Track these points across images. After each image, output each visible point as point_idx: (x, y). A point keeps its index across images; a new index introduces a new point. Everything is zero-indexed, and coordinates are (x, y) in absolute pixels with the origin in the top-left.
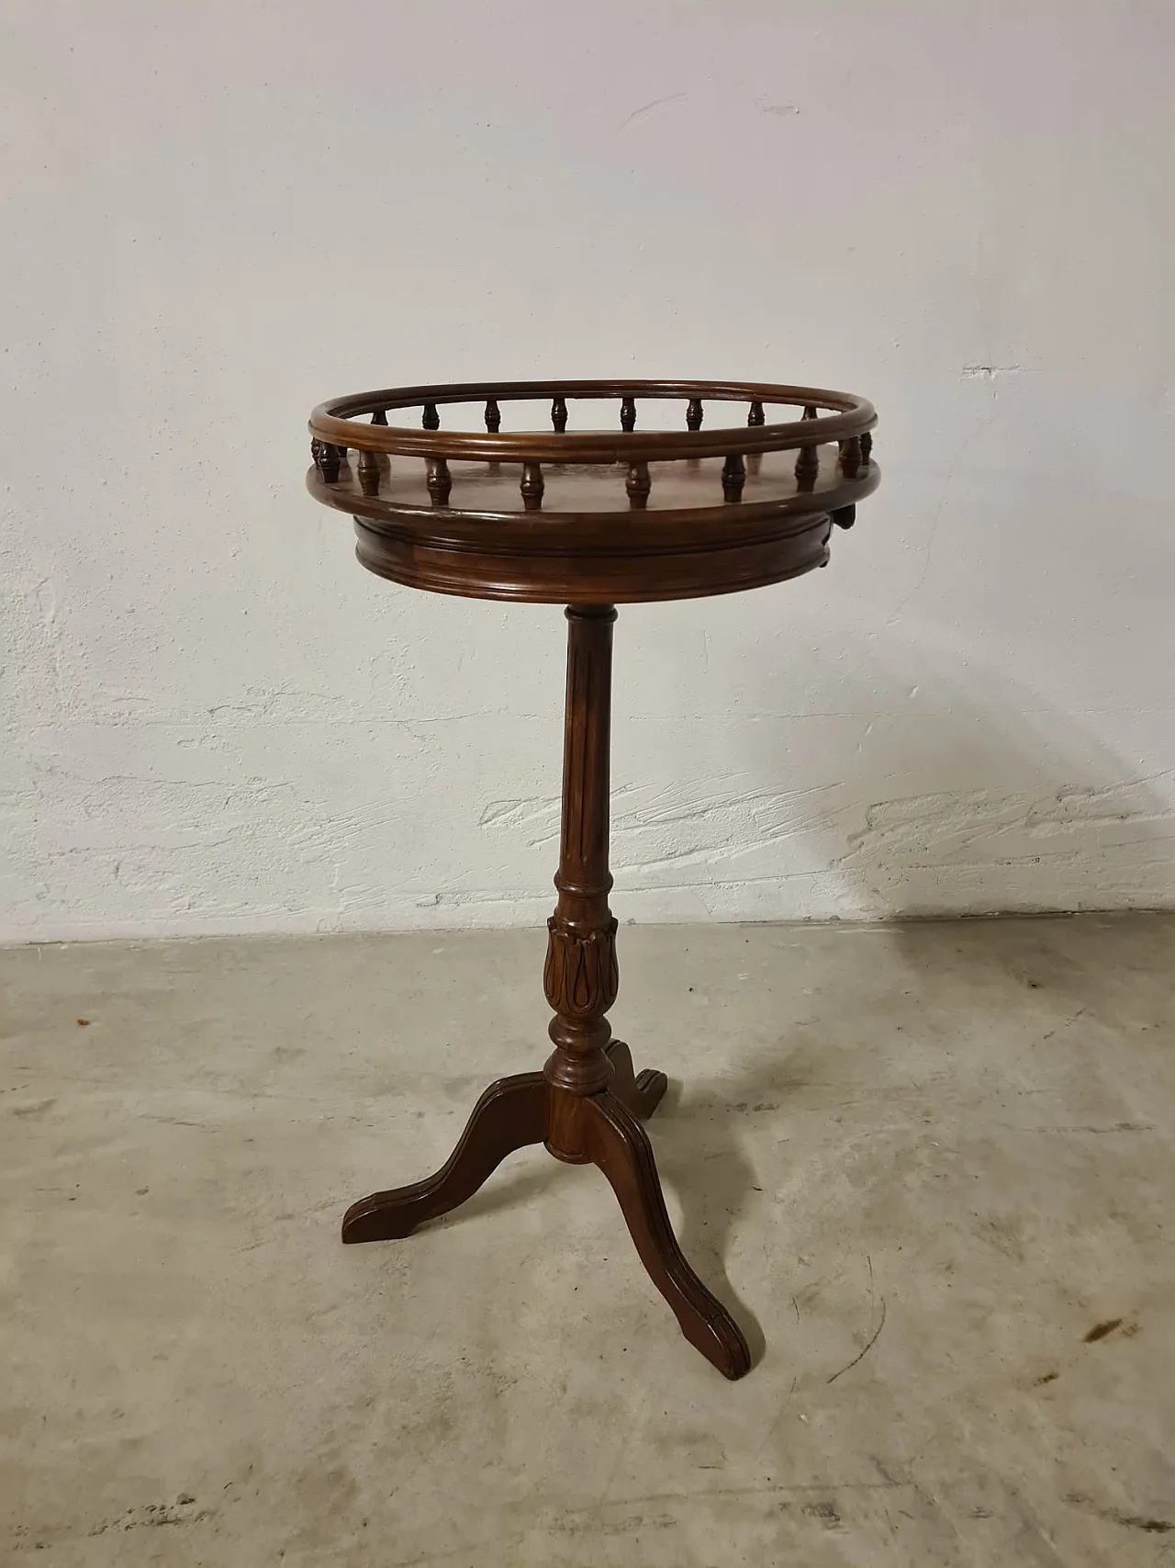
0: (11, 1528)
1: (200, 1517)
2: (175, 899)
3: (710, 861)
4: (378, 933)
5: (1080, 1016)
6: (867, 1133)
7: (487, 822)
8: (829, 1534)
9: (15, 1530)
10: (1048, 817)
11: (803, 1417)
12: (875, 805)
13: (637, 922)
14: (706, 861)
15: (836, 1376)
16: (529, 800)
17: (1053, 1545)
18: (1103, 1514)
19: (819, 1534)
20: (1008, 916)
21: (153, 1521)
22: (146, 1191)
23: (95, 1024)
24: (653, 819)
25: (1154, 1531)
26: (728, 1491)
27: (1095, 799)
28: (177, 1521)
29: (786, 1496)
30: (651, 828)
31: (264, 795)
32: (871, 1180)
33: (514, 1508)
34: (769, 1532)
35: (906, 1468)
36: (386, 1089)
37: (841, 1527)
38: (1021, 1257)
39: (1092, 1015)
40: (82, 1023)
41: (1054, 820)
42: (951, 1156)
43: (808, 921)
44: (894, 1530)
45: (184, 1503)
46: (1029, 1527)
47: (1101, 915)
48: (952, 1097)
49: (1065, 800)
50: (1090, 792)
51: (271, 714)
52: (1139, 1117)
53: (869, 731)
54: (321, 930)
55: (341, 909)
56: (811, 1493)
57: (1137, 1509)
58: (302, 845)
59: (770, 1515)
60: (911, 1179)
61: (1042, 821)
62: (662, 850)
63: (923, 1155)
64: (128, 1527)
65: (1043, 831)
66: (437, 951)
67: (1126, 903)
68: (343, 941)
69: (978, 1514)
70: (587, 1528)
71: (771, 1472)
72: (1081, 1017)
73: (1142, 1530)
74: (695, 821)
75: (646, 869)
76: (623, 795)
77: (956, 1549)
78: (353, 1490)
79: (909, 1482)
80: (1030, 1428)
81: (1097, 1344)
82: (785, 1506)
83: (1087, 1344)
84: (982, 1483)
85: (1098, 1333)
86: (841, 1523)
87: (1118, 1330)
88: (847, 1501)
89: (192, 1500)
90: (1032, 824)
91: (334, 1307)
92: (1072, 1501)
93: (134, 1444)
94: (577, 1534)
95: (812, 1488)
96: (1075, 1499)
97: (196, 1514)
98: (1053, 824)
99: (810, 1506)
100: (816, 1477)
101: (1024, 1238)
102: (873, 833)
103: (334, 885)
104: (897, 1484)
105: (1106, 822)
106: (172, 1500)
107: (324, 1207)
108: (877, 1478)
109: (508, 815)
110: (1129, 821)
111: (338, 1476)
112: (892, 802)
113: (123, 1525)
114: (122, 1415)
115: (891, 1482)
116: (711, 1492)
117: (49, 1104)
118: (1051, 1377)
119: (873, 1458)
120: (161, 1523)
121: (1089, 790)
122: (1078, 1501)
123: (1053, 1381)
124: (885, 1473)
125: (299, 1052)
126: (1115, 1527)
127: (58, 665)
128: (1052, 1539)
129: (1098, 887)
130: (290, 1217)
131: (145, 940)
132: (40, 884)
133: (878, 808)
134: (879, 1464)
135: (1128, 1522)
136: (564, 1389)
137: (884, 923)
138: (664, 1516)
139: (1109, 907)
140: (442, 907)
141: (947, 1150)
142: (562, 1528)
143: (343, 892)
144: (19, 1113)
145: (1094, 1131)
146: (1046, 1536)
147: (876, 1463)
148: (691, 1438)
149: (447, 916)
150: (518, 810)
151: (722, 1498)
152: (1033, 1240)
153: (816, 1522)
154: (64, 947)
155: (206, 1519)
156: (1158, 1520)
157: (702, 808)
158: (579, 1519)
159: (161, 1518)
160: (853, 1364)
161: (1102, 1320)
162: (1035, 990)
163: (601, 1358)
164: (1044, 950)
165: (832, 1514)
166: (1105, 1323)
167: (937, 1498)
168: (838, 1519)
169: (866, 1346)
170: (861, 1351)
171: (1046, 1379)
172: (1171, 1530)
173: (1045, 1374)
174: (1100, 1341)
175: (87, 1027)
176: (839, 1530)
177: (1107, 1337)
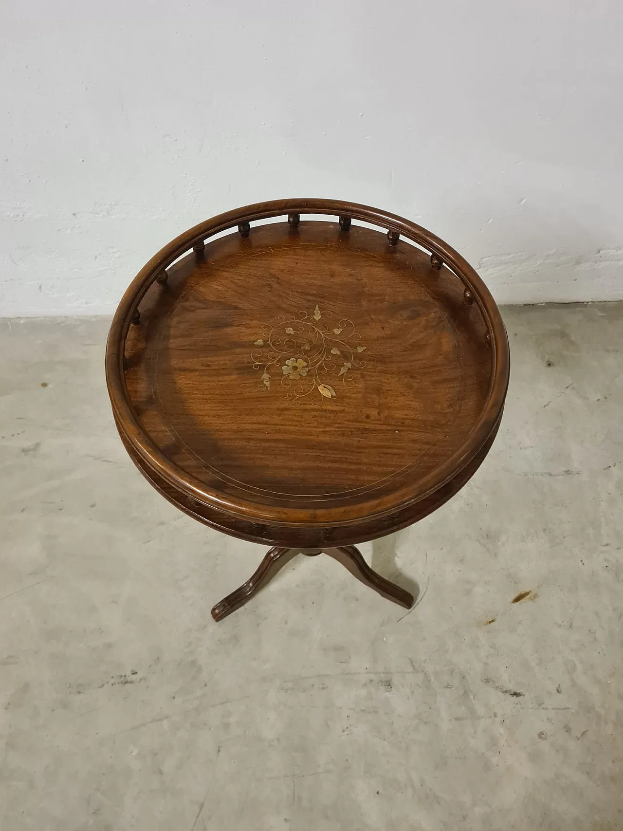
0: (66, 684)
1: (141, 679)
5: (568, 389)
8: (388, 693)
9: (68, 685)
10: (588, 260)
11: (385, 639)
12: (484, 257)
15: (401, 619)
17: (474, 701)
18: (497, 688)
19: (383, 693)
21: (122, 682)
22: (95, 505)
23: (50, 386)
25: (515, 696)
26: (349, 674)
28: (132, 682)
29: (372, 676)
33: (264, 679)
34: (363, 692)
35: (423, 664)
38: (496, 555)
39: (574, 388)
40: (44, 385)
42: (477, 491)
44: (413, 692)
45: (133, 674)
46: (466, 693)
49: (602, 252)
50: (619, 249)
51: (112, 215)
52: (576, 465)
53: (489, 222)
56: (382, 675)
57: (511, 687)
59: (365, 685)
61: (585, 262)
64: (113, 685)
65: (584, 267)
67: (620, 298)
69: (447, 687)
70: (293, 689)
71: (367, 665)
72: (568, 391)
73: (510, 696)
77: (435, 702)
78: (200, 670)
79: (423, 671)
80: (478, 647)
81: (516, 604)
82: (371, 681)
83: (513, 604)
85: (518, 599)
87: (529, 596)
88: (396, 679)
89: (136, 673)
90: (578, 263)
91: (187, 577)
93: (109, 646)
94: (289, 691)
95: (384, 673)
96: (487, 681)
97: (139, 679)
98: (592, 263)
99: (381, 681)
100: (385, 668)
101: (500, 544)
104: (417, 672)
106: (128, 673)
108: (410, 669)
111: (193, 663)
112: (495, 255)
113: (110, 683)
114: (102, 632)
116: (342, 674)
117: (38, 445)
118: (492, 621)
119: (410, 659)
120: (125, 683)
122: (488, 682)
123: (492, 623)
124: (413, 667)
126: (500, 694)
128: (473, 699)
129: (607, 291)
130: (162, 523)
134: (412, 662)
135: (506, 692)
136: (286, 623)
138: (323, 684)
139: (608, 300)
141: (477, 487)
142: (282, 689)
144: (25, 451)
145: (551, 475)
146: (472, 697)
147: (410, 662)
148: (338, 649)
151: (347, 677)
152: (504, 545)
153: (382, 688)
154: (22, 321)
155: (143, 681)
156: (518, 691)
158: (290, 685)
159: (125, 681)
160: (410, 612)
161: (522, 591)
162: (550, 368)
163: (303, 607)
164: (563, 335)
165: (389, 685)
166: (523, 593)
167: (432, 679)
168: (391, 688)
169: (417, 603)
170: (414, 606)
171: (490, 622)
172: (522, 696)
173: (490, 620)
174: (518, 603)
175: (47, 388)
176: (391, 692)
177: (522, 600)
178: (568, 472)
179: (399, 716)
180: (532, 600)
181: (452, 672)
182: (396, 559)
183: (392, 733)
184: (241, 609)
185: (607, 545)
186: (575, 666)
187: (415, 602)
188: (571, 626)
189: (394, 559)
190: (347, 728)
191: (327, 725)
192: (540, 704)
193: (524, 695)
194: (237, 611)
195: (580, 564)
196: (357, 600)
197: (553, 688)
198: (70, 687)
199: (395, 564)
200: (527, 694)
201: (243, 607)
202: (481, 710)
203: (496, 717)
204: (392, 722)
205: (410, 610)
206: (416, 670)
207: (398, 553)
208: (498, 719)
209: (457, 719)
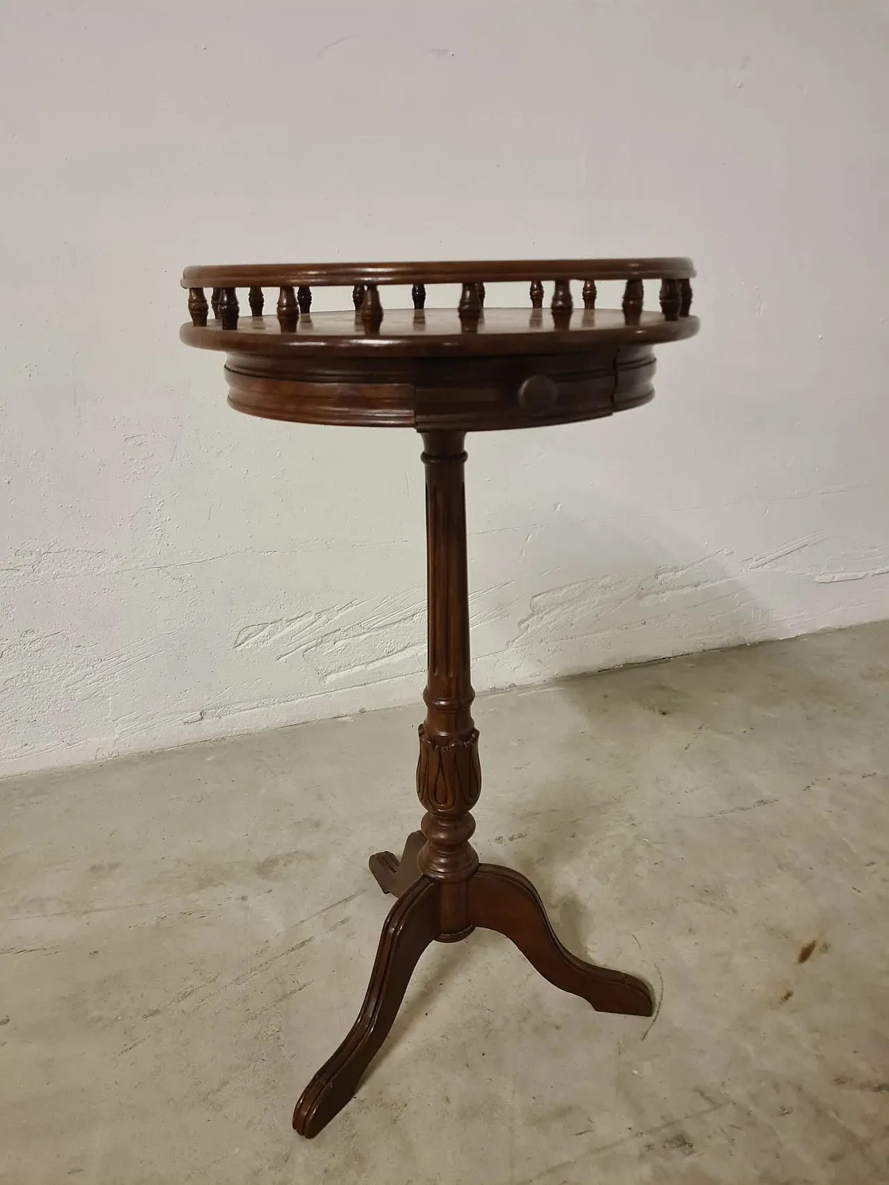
4: (152, 752)
5: (702, 729)
6: (595, 842)
7: (240, 644)
8: (689, 1159)
10: (650, 591)
11: (635, 1072)
12: (536, 596)
13: (367, 710)
14: (417, 654)
15: (646, 1033)
16: (275, 622)
17: (841, 1121)
18: (862, 1088)
19: (681, 1161)
20: (629, 667)
22: (8, 1021)
24: (375, 626)
26: (604, 1148)
27: (679, 574)
29: (647, 1138)
30: (373, 633)
32: (613, 876)
34: (646, 1171)
35: (722, 1091)
36: (204, 883)
37: (695, 1151)
38: (735, 911)
39: (709, 728)
41: (653, 593)
42: (660, 847)
43: (494, 690)
44: (732, 1141)
46: (820, 1112)
47: (687, 657)
48: (643, 804)
49: (660, 577)
50: (675, 569)
52: (767, 794)
53: (528, 540)
54: (99, 758)
55: (115, 737)
56: (664, 1131)
57: (882, 1077)
58: (76, 686)
59: (642, 1157)
60: (640, 869)
61: (646, 594)
62: (383, 650)
63: (640, 850)
65: (647, 602)
66: (209, 759)
67: (700, 647)
68: (120, 764)
69: (784, 1112)
71: (628, 1123)
72: (703, 731)
74: (408, 624)
75: (371, 667)
76: (350, 609)
77: (780, 1144)
79: (728, 1102)
80: (791, 1037)
81: (807, 963)
82: (649, 1147)
83: (802, 964)
85: (805, 955)
86: (694, 1147)
87: (816, 948)
88: (692, 1129)
90: (640, 597)
91: (225, 1083)
92: (839, 1084)
95: (664, 1127)
96: (840, 1081)
98: (653, 596)
99: (667, 1141)
100: (663, 1118)
101: (731, 897)
102: (536, 617)
103: (108, 717)
104: (720, 1105)
105: (687, 590)
107: (185, 996)
108: (706, 1106)
109: (257, 636)
110: (700, 588)
112: (547, 592)
115: (716, 1105)
116: (591, 1152)
118: (789, 995)
119: (696, 1090)
121: (675, 568)
122: (843, 1083)
123: (791, 997)
124: (709, 1100)
125: (114, 866)
126: (873, 1095)
128: (838, 1116)
129: (684, 637)
130: (155, 1013)
133: (538, 598)
134: (702, 1094)
135: (880, 1088)
136: (448, 1100)
137: (547, 684)
139: (691, 651)
140: (206, 721)
141: (657, 843)
143: (117, 722)
145: (743, 809)
146: (833, 1115)
147: (699, 1093)
148: (562, 1113)
149: (212, 728)
150: (265, 632)
151: (602, 1155)
152: (737, 896)
153: (677, 1152)
157: (412, 613)
160: (654, 1021)
161: (806, 941)
162: (665, 717)
163: (467, 1066)
164: (660, 687)
165: (685, 1143)
166: (806, 946)
167: (752, 1108)
168: (691, 1146)
169: (657, 1004)
170: (656, 1009)
171: (786, 998)
173: (784, 994)
174: (808, 960)
176: (695, 1154)
177: (812, 956)
178: (762, 802)
180: (825, 952)
181: (776, 1087)
182: (589, 953)
184: (352, 1103)
185: (872, 863)
187: (654, 1001)
194: (344, 1110)
195: (856, 892)
196: (558, 1028)
199: (592, 962)
201: (353, 1099)
205: (653, 1017)
207: (589, 946)
209: (834, 1158)
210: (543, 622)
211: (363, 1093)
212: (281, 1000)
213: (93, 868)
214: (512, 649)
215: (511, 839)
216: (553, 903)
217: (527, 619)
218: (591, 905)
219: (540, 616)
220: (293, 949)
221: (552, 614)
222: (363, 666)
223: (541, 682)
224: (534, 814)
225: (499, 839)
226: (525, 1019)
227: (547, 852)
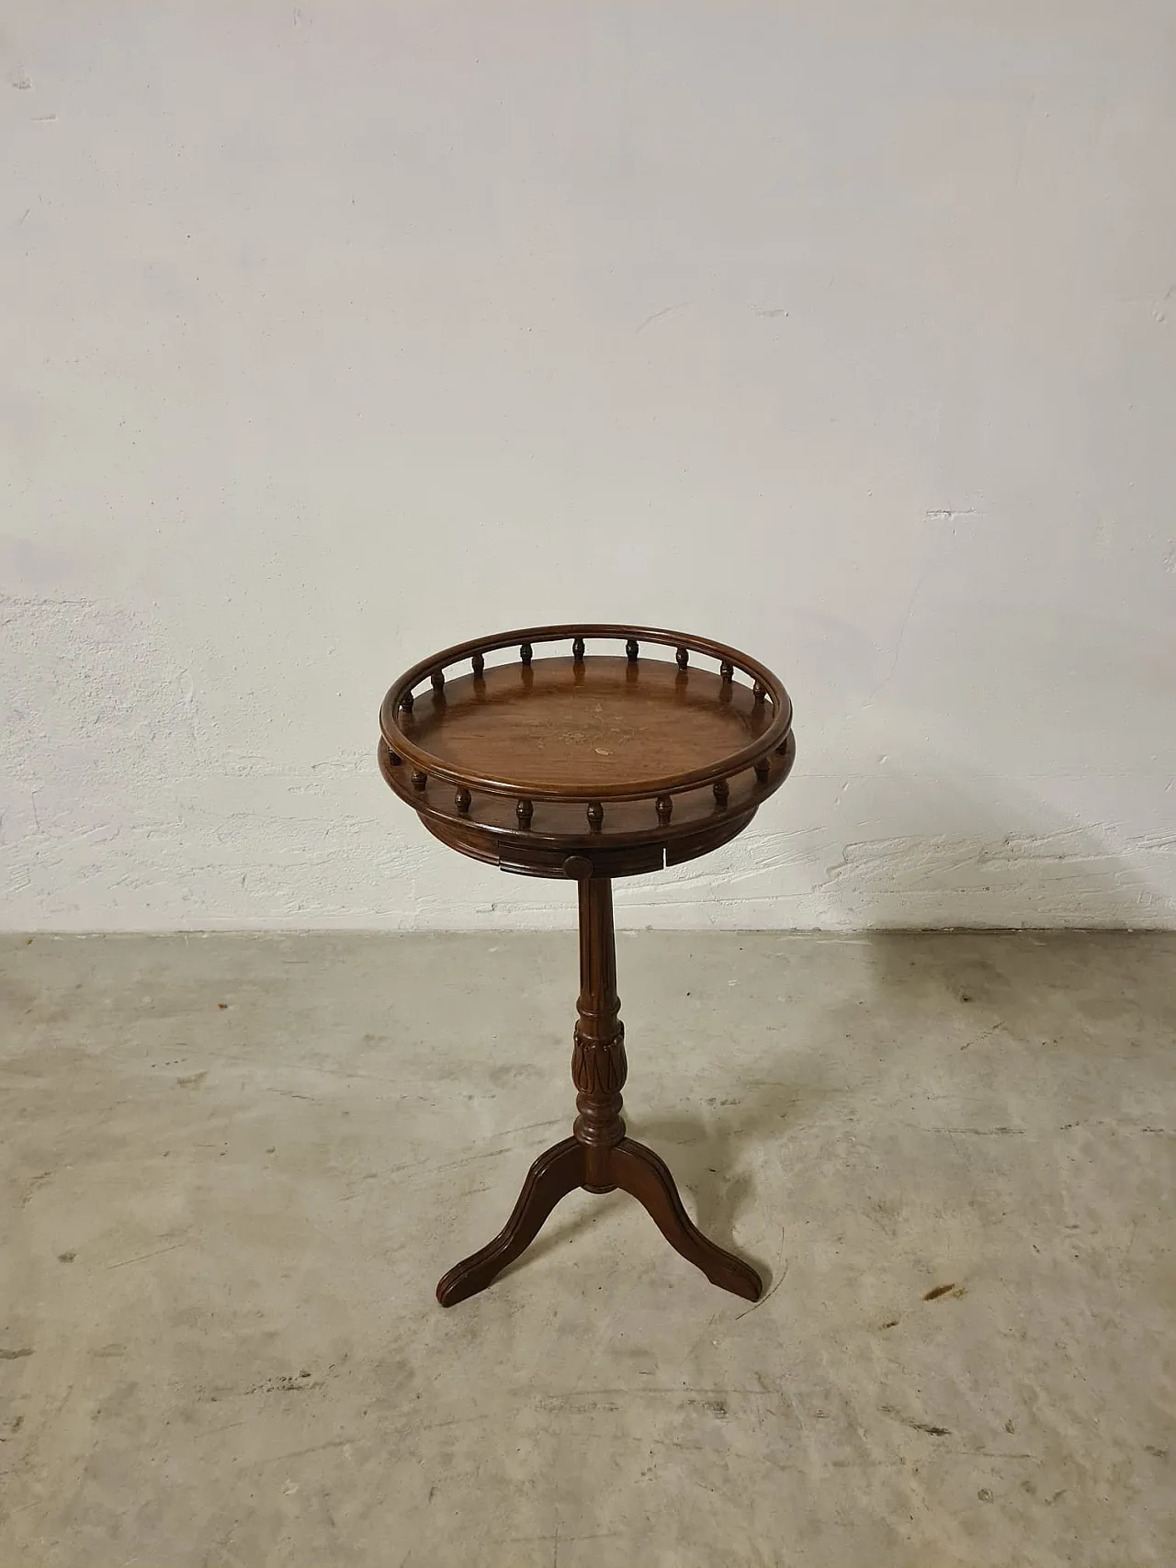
0: (195, 1387)
1: (313, 1387)
2: (288, 903)
3: (713, 884)
4: (447, 931)
5: (996, 1029)
6: (802, 1127)
8: (718, 1421)
9: (198, 1389)
10: (997, 856)
11: (715, 1343)
12: (851, 845)
13: (654, 928)
14: (710, 884)
15: (743, 1314)
17: (864, 1439)
18: (903, 1421)
19: (711, 1420)
20: (961, 930)
21: (284, 1387)
22: (273, 1150)
23: (230, 1008)
25: (935, 1435)
26: (655, 1390)
27: (1038, 843)
28: (299, 1388)
29: (693, 1395)
31: (356, 829)
32: (799, 1166)
33: (514, 1393)
34: (678, 1418)
35: (778, 1381)
36: (448, 1074)
37: (726, 1418)
38: (894, 1233)
39: (1006, 1029)
40: (222, 1006)
41: (1001, 859)
42: (862, 1149)
43: (794, 931)
44: (761, 1422)
45: (304, 1376)
46: (851, 1426)
47: (1041, 934)
48: (875, 1100)
49: (1011, 843)
50: (1033, 837)
51: (360, 769)
52: (1016, 1122)
53: (845, 789)
54: (401, 928)
55: (416, 913)
56: (710, 1394)
57: (928, 1420)
58: (385, 866)
59: (681, 1407)
60: (828, 1167)
61: (992, 859)
63: (841, 1149)
64: (269, 1390)
65: (991, 867)
66: (492, 950)
67: (1062, 923)
68: (419, 938)
69: (820, 1415)
70: (561, 1408)
71: (685, 1378)
72: (997, 1031)
73: (927, 1433)
75: (661, 889)
77: (799, 1438)
78: (411, 1374)
79: (778, 1391)
80: (869, 1359)
81: (932, 1303)
82: (692, 1402)
83: (926, 1302)
84: (827, 1395)
85: (934, 1294)
86: (727, 1415)
87: (951, 1292)
88: (733, 1401)
89: (309, 1375)
90: (983, 861)
91: (402, 1247)
92: (885, 1411)
93: (271, 1336)
94: (554, 1412)
95: (712, 1391)
96: (887, 1410)
97: (311, 1384)
98: (1003, 861)
99: (708, 1403)
100: (716, 1385)
101: (901, 1219)
102: (850, 865)
103: (410, 896)
104: (769, 1392)
105: (1048, 861)
106: (296, 1375)
107: (398, 1169)
108: (757, 1388)
110: (1064, 862)
111: (402, 1365)
112: (864, 843)
113: (265, 1389)
114: (262, 1316)
116: (644, 1390)
117: (201, 1076)
118: (893, 1324)
119: (757, 1373)
120: (289, 1389)
121: (1032, 837)
122: (889, 1411)
123: (892, 1327)
124: (763, 1384)
126: (909, 1430)
127: (196, 732)
128: (864, 1435)
129: (1039, 910)
130: (374, 1176)
131: (266, 932)
132: (186, 889)
133: (853, 847)
134: (759, 1378)
135: (919, 1427)
136: (556, 1314)
137: (857, 935)
138: (611, 1403)
139: (1048, 926)
140: (497, 913)
141: (862, 1145)
142: (544, 1408)
143: (418, 901)
144: (182, 1082)
145: (977, 1133)
146: (861, 1432)
147: (757, 1377)
148: (638, 1353)
149: (501, 919)
151: (651, 1394)
152: (906, 1220)
153: (710, 1413)
154: (205, 936)
155: (317, 1388)
156: (939, 1427)
158: (556, 1402)
159: (288, 1385)
160: (756, 1307)
161: (942, 1284)
162: (966, 1004)
163: (583, 1293)
164: (983, 965)
165: (721, 1409)
166: (941, 1287)
167: (795, 1403)
168: (725, 1413)
169: (768, 1294)
170: (764, 1298)
171: (888, 1326)
172: (947, 1435)
173: (890, 1322)
174: (934, 1300)
175: (226, 1010)
176: (725, 1420)
177: (942, 1296)
178: (1004, 1130)
179: (738, 1456)
180: (958, 1297)
182: (734, 1233)
183: (727, 1480)
184: (484, 1292)
185: (1075, 1227)
186: (1035, 1393)
187: (766, 1290)
188: (1024, 1336)
189: (732, 1233)
190: (650, 1469)
191: (617, 1465)
192: (978, 1449)
193: (949, 1433)
194: (478, 1295)
195: (1033, 1251)
196: (671, 1286)
197: (999, 1424)
198: (200, 1391)
199: (732, 1240)
200: (955, 1432)
201: (487, 1290)
202: (877, 1453)
203: (904, 1464)
204: (726, 1465)
205: (757, 1304)
206: (766, 1390)
207: (737, 1226)
208: (909, 1466)
209: (837, 1464)
210: (858, 871)
211: (495, 1288)
212: (467, 1195)
213: (368, 1037)
214: (817, 894)
215: (723, 1104)
216: (728, 1177)
217: (840, 866)
218: (760, 1189)
219: (855, 864)
220: (491, 1155)
221: (870, 864)
222: (653, 887)
223: (850, 932)
224: (757, 1083)
225: (712, 1100)
226: (646, 1272)
227: (753, 1125)
